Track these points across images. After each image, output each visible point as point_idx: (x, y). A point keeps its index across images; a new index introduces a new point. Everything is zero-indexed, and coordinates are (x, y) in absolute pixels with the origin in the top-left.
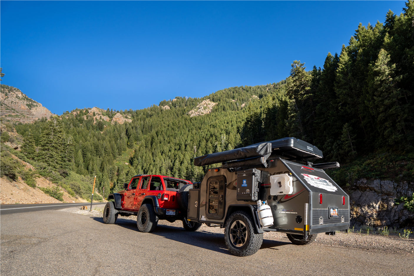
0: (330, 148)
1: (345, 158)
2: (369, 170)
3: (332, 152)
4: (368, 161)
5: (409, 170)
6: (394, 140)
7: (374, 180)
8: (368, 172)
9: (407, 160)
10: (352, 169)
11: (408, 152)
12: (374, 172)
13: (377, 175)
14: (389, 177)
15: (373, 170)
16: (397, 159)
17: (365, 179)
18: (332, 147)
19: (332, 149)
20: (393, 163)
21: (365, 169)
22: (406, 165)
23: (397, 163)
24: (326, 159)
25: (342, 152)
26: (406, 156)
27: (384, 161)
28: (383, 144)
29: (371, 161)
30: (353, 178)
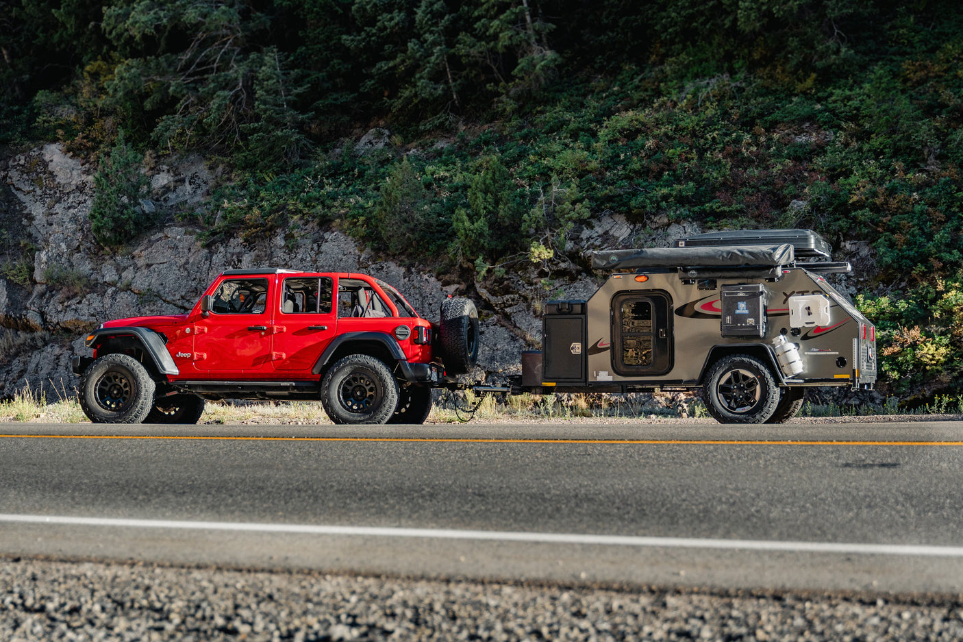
0: (398, 17)
1: (490, 87)
2: (638, 173)
3: (410, 45)
4: (625, 118)
5: (838, 176)
6: (764, 8)
7: (669, 225)
8: (631, 178)
9: (825, 123)
10: (540, 156)
11: (828, 77)
12: (668, 184)
13: (682, 200)
14: (740, 211)
15: (660, 174)
16: (777, 115)
17: (621, 219)
18: (411, 14)
19: (409, 30)
20: (755, 137)
21: (614, 161)
22: (820, 150)
23: (776, 136)
24: (369, 83)
25: (473, 51)
26: (819, 100)
27: (710, 123)
28: (702, 19)
29: (644, 115)
30: (563, 213)
